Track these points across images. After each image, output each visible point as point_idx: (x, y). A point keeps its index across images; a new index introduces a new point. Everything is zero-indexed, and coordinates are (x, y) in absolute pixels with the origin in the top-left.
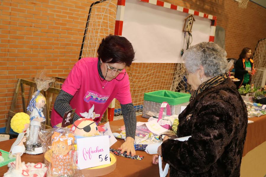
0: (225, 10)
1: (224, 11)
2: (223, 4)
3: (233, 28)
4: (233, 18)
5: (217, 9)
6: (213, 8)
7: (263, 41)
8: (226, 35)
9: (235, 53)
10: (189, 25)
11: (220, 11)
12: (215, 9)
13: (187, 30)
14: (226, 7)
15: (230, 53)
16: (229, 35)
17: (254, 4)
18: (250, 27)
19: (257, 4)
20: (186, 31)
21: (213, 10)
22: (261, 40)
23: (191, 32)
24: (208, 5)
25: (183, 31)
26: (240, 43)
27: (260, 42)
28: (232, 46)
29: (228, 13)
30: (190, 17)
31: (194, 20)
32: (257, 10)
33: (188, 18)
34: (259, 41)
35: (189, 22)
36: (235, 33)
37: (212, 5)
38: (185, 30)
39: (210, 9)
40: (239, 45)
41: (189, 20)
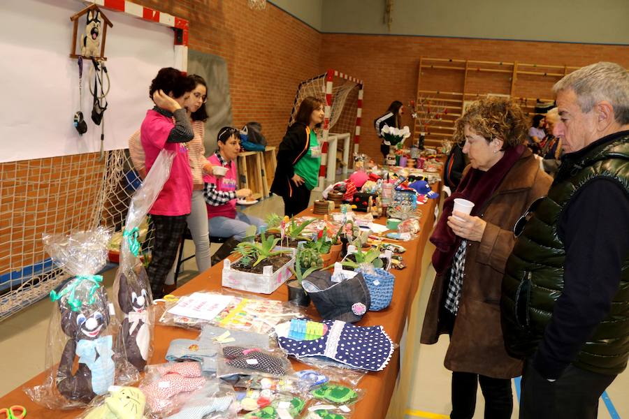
0: (226, 22)
1: (224, 24)
2: (220, 7)
3: (247, 61)
4: (245, 40)
5: (205, 17)
6: (196, 13)
7: (308, 84)
8: (231, 74)
9: (258, 112)
10: (89, 37)
11: (214, 24)
12: (201, 17)
13: (85, 51)
14: (227, 16)
15: (247, 112)
16: (240, 75)
17: (285, 14)
18: (281, 59)
19: (290, 14)
20: (85, 57)
21: (197, 18)
22: (303, 83)
23: (106, 59)
24: (182, 7)
25: (73, 56)
26: (265, 91)
27: (303, 87)
28: (248, 96)
29: (233, 29)
30: (88, 11)
31: (107, 23)
32: (294, 28)
33: (80, 14)
34: (300, 86)
35: (89, 27)
36: (253, 70)
37: (193, 7)
38: (77, 53)
39: (190, 15)
40: (262, 94)
41: (88, 22)
